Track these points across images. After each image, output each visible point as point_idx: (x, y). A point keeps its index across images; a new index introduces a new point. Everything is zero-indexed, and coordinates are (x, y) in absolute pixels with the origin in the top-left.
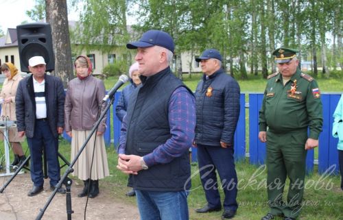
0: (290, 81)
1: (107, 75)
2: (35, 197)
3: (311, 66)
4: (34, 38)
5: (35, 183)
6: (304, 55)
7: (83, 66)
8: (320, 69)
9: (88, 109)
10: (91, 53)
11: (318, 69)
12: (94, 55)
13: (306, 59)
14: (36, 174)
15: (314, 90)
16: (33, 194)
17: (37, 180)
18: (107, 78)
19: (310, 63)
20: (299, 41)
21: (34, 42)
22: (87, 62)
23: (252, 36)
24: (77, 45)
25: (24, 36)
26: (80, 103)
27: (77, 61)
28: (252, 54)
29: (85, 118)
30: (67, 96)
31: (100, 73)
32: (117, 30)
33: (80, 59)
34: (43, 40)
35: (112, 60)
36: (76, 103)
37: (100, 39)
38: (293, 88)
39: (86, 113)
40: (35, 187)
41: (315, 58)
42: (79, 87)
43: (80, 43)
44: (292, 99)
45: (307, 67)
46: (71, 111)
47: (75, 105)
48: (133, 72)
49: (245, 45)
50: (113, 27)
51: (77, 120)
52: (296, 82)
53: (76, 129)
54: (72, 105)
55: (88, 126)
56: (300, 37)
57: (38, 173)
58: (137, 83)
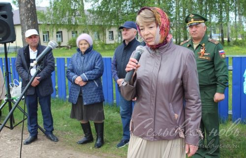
0: (199, 45)
1: (71, 46)
3: (219, 37)
6: (214, 30)
8: (226, 39)
10: (59, 30)
11: (225, 39)
12: (62, 32)
13: (215, 33)
14: (32, 127)
15: (220, 51)
17: (33, 131)
18: (71, 48)
19: (218, 35)
20: (210, 19)
23: (176, 16)
24: (48, 25)
28: (177, 29)
31: (66, 45)
32: (78, 13)
35: (74, 35)
37: (65, 20)
38: (202, 51)
41: (222, 31)
43: (50, 23)
44: (203, 60)
45: (216, 38)
48: (80, 42)
49: (171, 23)
50: (74, 11)
52: (205, 46)
56: (211, 16)
57: (33, 125)
58: (83, 50)
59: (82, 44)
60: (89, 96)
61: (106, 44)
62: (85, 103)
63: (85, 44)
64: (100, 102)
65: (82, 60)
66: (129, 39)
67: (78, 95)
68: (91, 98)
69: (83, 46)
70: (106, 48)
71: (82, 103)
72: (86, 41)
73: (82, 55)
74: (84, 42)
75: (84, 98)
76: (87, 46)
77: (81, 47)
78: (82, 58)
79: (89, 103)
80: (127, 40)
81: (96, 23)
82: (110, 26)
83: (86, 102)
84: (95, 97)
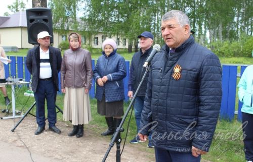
2: (39, 135)
4: (38, 19)
5: (39, 124)
7: (75, 40)
9: (79, 72)
14: (40, 119)
16: (38, 133)
17: (41, 123)
21: (39, 21)
22: (78, 37)
25: (32, 17)
26: (73, 68)
27: (71, 37)
29: (77, 79)
30: (63, 62)
32: (70, 19)
33: (73, 35)
34: (46, 20)
36: (70, 67)
37: (59, 25)
39: (77, 75)
40: (40, 128)
42: (72, 56)
46: (65, 73)
47: (68, 69)
48: (105, 46)
50: (67, 18)
51: (70, 80)
53: (69, 87)
54: (66, 69)
55: (78, 85)
57: (42, 117)
58: (108, 54)
59: (107, 48)
60: (111, 94)
61: (93, 49)
62: (107, 101)
63: (110, 48)
64: (120, 100)
65: (107, 63)
66: (146, 47)
67: (102, 93)
68: (112, 97)
69: (108, 50)
70: (94, 51)
71: (105, 100)
72: (111, 46)
73: (106, 57)
74: (109, 46)
75: (106, 96)
76: (111, 50)
77: (106, 50)
78: (107, 60)
79: (110, 100)
80: (144, 48)
81: (87, 29)
82: (98, 33)
83: (108, 99)
84: (115, 96)
